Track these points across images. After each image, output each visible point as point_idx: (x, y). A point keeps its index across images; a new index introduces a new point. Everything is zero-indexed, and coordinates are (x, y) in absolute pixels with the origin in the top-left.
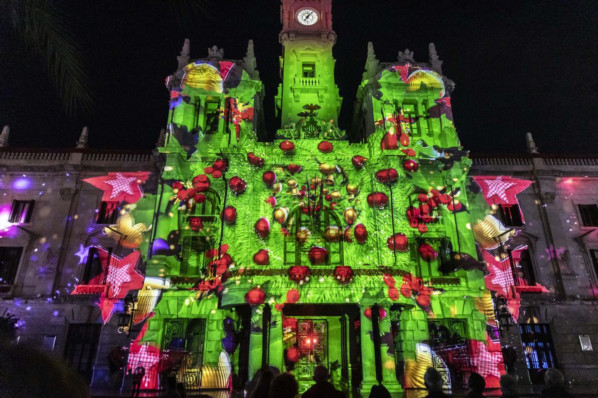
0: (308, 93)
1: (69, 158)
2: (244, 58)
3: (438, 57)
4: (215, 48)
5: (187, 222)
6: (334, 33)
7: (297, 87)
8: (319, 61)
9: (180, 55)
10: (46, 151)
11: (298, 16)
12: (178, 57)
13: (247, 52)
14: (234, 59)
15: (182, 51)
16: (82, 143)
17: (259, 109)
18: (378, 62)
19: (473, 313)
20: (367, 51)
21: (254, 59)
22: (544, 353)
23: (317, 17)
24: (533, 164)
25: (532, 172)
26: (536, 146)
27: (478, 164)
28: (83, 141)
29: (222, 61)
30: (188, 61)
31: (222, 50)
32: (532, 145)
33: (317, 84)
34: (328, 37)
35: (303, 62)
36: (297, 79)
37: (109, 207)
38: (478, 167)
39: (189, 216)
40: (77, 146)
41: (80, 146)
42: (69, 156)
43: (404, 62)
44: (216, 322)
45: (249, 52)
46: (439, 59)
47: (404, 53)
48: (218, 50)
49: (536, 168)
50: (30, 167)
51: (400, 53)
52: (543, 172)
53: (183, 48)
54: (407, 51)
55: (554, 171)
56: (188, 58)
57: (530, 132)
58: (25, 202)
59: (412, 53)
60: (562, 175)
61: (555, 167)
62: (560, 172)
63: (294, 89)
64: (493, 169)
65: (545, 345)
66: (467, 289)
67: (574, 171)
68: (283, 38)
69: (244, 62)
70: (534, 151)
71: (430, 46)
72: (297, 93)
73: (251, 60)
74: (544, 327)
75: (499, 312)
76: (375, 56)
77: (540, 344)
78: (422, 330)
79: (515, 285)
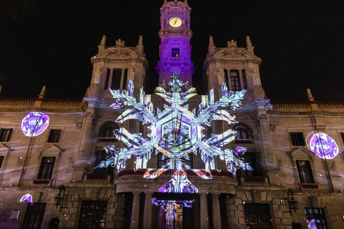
0: (175, 66)
1: (34, 104)
2: (137, 46)
3: (252, 44)
4: (120, 40)
5: (100, 142)
6: (191, 31)
7: (168, 63)
8: (182, 47)
9: (100, 44)
10: (21, 100)
11: (170, 22)
12: (98, 46)
13: (138, 42)
14: (131, 47)
15: (101, 42)
16: (42, 95)
17: (145, 75)
18: (215, 48)
19: (273, 200)
20: (209, 41)
21: (142, 47)
22: (321, 227)
23: (181, 22)
24: (311, 107)
25: (311, 112)
26: (313, 97)
27: (277, 107)
28: (43, 94)
29: (124, 47)
30: (104, 48)
31: (124, 42)
32: (310, 96)
33: (180, 60)
34: (187, 34)
35: (172, 48)
36: (168, 58)
37: (55, 133)
38: (277, 110)
39: (101, 139)
40: (39, 97)
41: (41, 97)
42: (34, 103)
43: (231, 48)
44: (113, 203)
45: (139, 42)
46: (252, 45)
47: (231, 42)
48: (122, 41)
49: (313, 111)
50: (11, 109)
51: (229, 42)
52: (318, 113)
53: (102, 41)
54: (233, 41)
55: (324, 112)
56: (104, 46)
57: (309, 88)
58: (7, 130)
59: (236, 42)
60: (329, 114)
61: (325, 110)
62: (328, 112)
63: (166, 63)
64: (286, 111)
65: (321, 221)
66: (269, 185)
67: (337, 112)
68: (161, 34)
69: (136, 48)
70: (312, 100)
71: (247, 38)
72: (168, 66)
73: (140, 47)
74: (320, 210)
75: (289, 200)
76: (214, 44)
77: (318, 221)
78: (240, 211)
79: (301, 183)
